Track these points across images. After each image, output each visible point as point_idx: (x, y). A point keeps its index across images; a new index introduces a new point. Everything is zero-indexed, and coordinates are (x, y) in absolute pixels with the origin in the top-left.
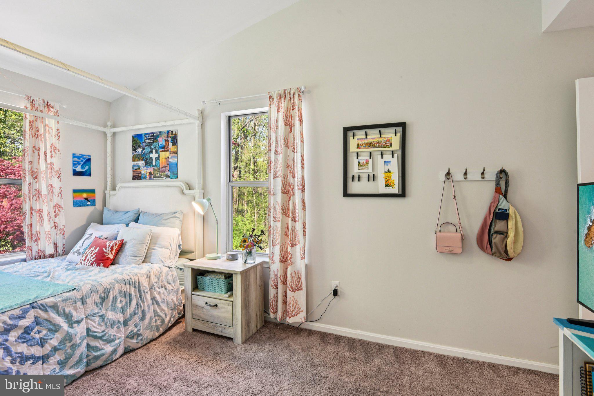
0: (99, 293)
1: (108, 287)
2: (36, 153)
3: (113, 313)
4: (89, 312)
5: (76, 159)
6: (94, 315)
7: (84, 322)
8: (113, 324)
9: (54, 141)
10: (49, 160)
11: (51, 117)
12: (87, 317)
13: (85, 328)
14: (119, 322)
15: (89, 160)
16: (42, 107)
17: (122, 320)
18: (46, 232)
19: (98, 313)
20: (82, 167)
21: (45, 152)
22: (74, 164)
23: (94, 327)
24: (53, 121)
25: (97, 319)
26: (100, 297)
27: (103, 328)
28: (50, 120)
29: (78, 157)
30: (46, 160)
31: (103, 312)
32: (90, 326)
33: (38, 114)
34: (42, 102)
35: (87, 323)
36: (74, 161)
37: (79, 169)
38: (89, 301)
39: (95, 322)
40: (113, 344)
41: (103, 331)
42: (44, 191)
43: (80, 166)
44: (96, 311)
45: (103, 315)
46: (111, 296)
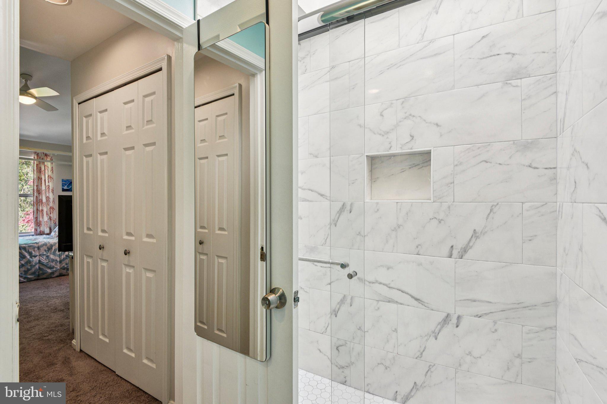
0: (47, 246)
1: (53, 244)
2: (40, 180)
3: (53, 256)
4: (41, 253)
5: (64, 182)
6: (44, 255)
7: (38, 257)
8: (53, 260)
9: (50, 173)
10: (47, 184)
11: (48, 161)
12: (40, 255)
13: (38, 259)
14: (56, 260)
15: (71, 183)
16: (43, 156)
17: (58, 260)
18: (45, 222)
19: (45, 254)
20: (67, 187)
21: (45, 180)
22: (63, 185)
23: (43, 260)
24: (50, 163)
25: (45, 257)
26: (48, 248)
27: (47, 261)
28: (48, 163)
29: (65, 181)
30: (45, 184)
31: (49, 254)
32: (40, 259)
33: (41, 160)
34: (42, 154)
35: (39, 258)
36: (63, 184)
37: (65, 188)
38: (42, 249)
39: (43, 258)
40: (52, 270)
41: (47, 263)
42: (44, 200)
43: (66, 186)
44: (45, 253)
45: (48, 256)
46: (54, 248)
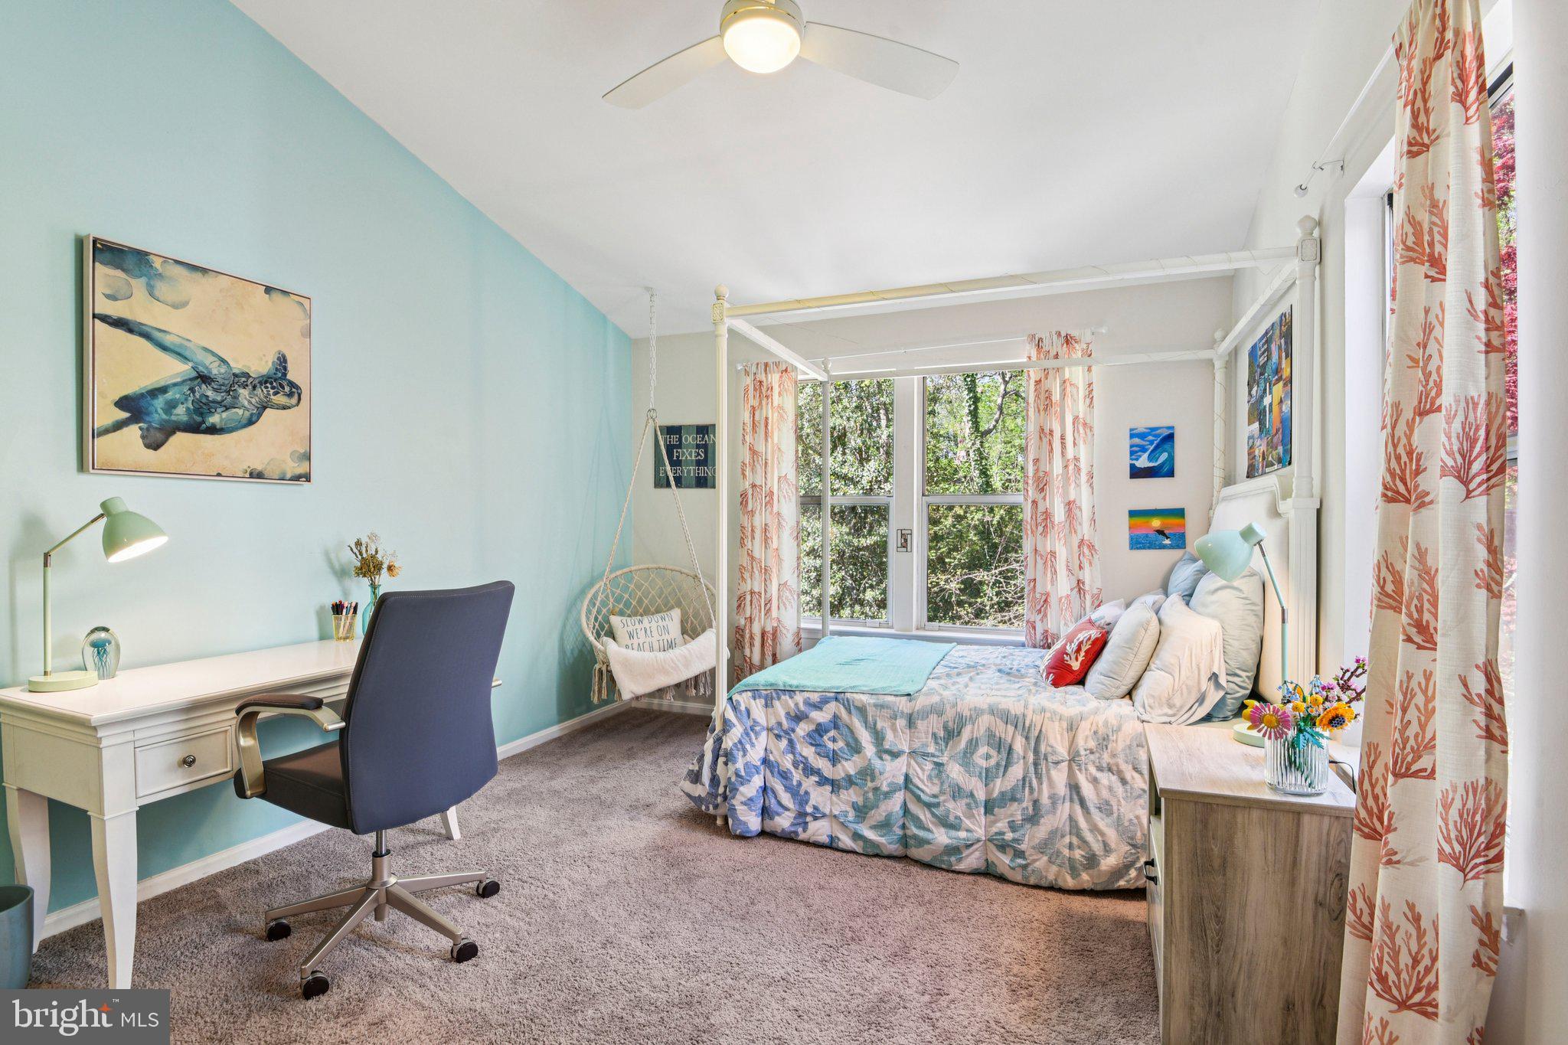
0: (944, 718)
1: (966, 713)
2: (1045, 440)
3: (962, 769)
4: (917, 745)
5: (1137, 441)
6: (925, 755)
7: (903, 759)
8: (957, 792)
9: (1082, 408)
10: (1070, 452)
11: (1077, 363)
12: (913, 753)
13: (904, 770)
14: (972, 795)
15: (1170, 438)
16: (1057, 346)
17: (981, 795)
18: (1061, 599)
19: (933, 756)
20: (1150, 459)
21: (1063, 438)
22: (1132, 453)
23: (919, 778)
24: (1080, 368)
25: (929, 766)
26: (945, 728)
27: (936, 790)
28: (1074, 369)
29: (1142, 436)
30: (1063, 454)
31: (944, 759)
32: (911, 772)
33: (1052, 363)
34: (1055, 337)
35: (909, 765)
36: (1131, 446)
37: (1143, 462)
38: (921, 725)
39: (923, 770)
40: (953, 833)
41: (935, 796)
42: (1059, 514)
43: (1146, 455)
44: (931, 749)
45: (942, 765)
46: (966, 734)
